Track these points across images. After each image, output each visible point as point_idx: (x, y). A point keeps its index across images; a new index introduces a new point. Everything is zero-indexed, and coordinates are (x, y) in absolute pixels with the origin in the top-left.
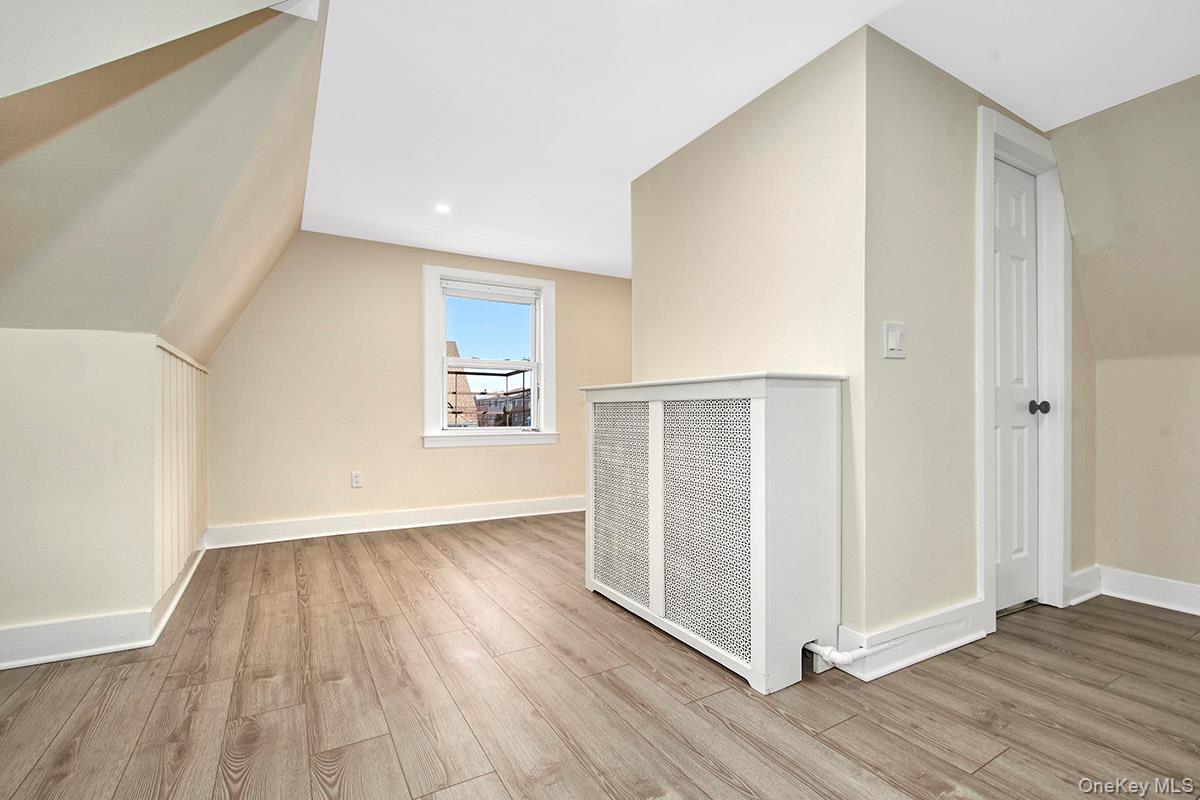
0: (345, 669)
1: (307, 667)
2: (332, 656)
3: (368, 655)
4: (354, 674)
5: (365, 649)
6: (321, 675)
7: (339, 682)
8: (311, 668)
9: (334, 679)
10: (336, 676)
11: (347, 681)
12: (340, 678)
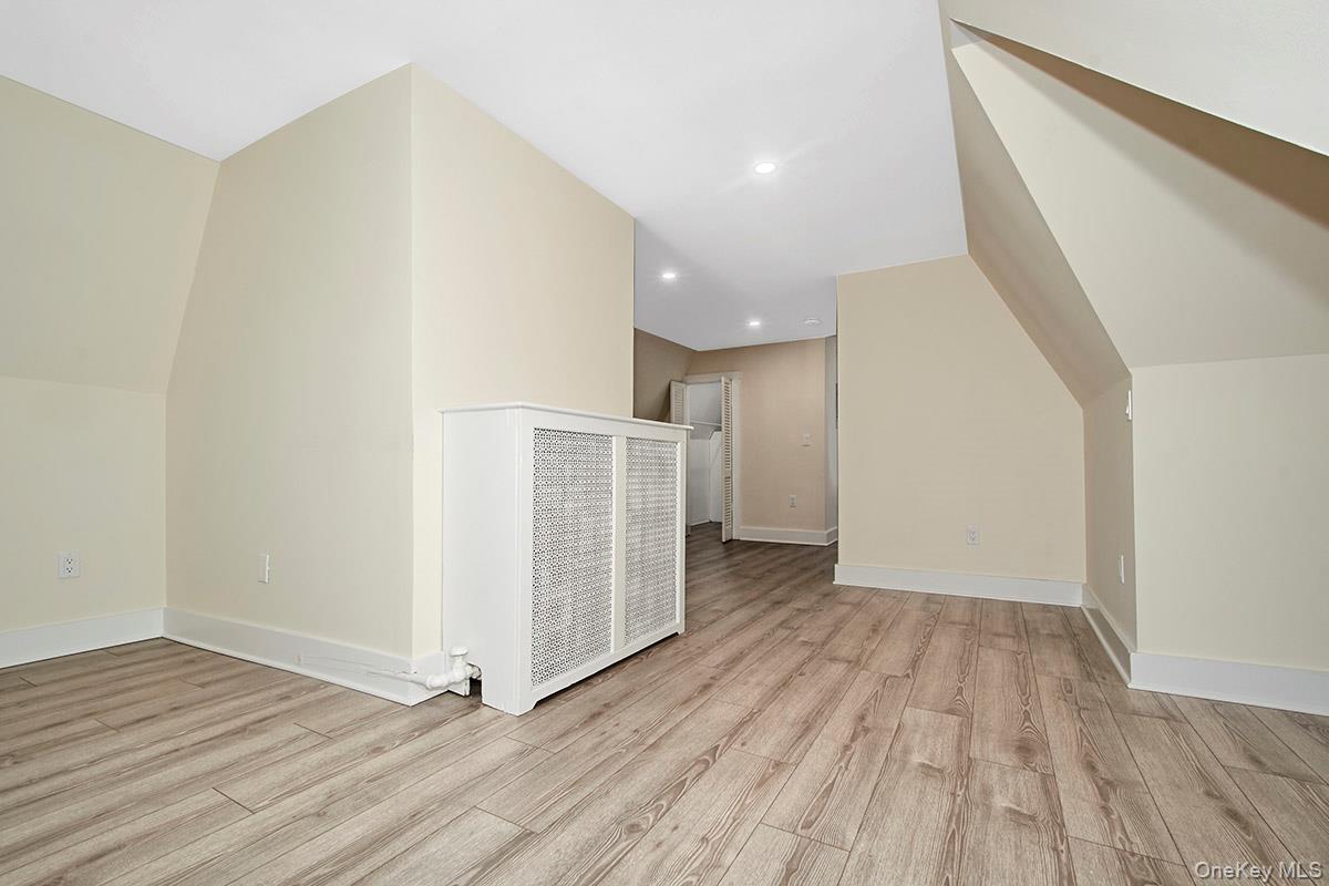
0: (913, 773)
1: (959, 800)
2: (920, 801)
3: (874, 778)
4: (905, 763)
5: (870, 787)
6: (944, 780)
7: (927, 762)
8: (954, 794)
9: (930, 767)
10: (927, 770)
11: (917, 758)
12: (923, 765)
